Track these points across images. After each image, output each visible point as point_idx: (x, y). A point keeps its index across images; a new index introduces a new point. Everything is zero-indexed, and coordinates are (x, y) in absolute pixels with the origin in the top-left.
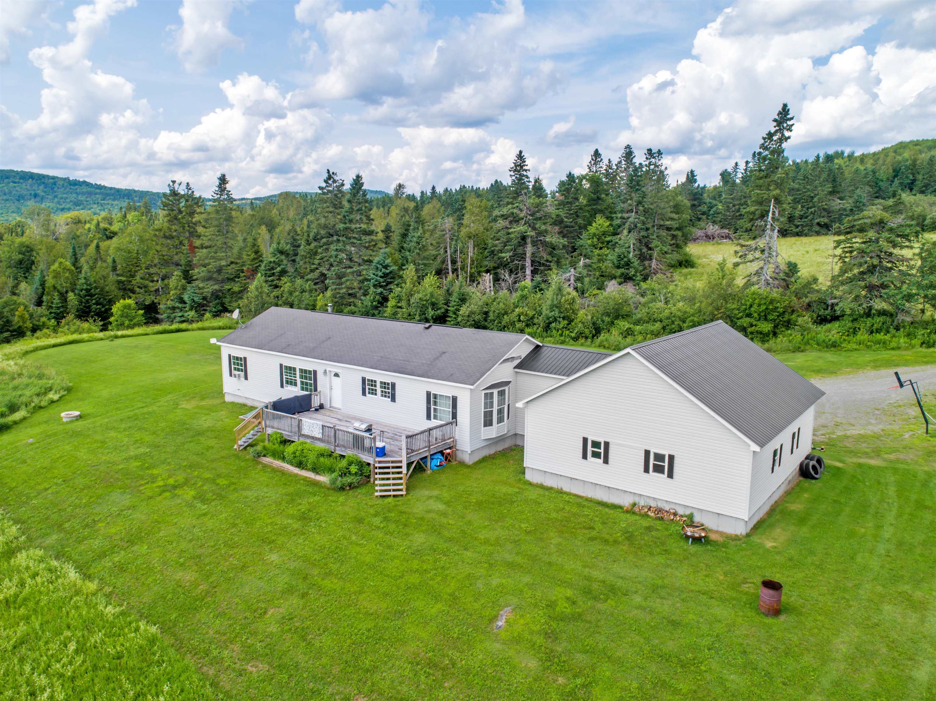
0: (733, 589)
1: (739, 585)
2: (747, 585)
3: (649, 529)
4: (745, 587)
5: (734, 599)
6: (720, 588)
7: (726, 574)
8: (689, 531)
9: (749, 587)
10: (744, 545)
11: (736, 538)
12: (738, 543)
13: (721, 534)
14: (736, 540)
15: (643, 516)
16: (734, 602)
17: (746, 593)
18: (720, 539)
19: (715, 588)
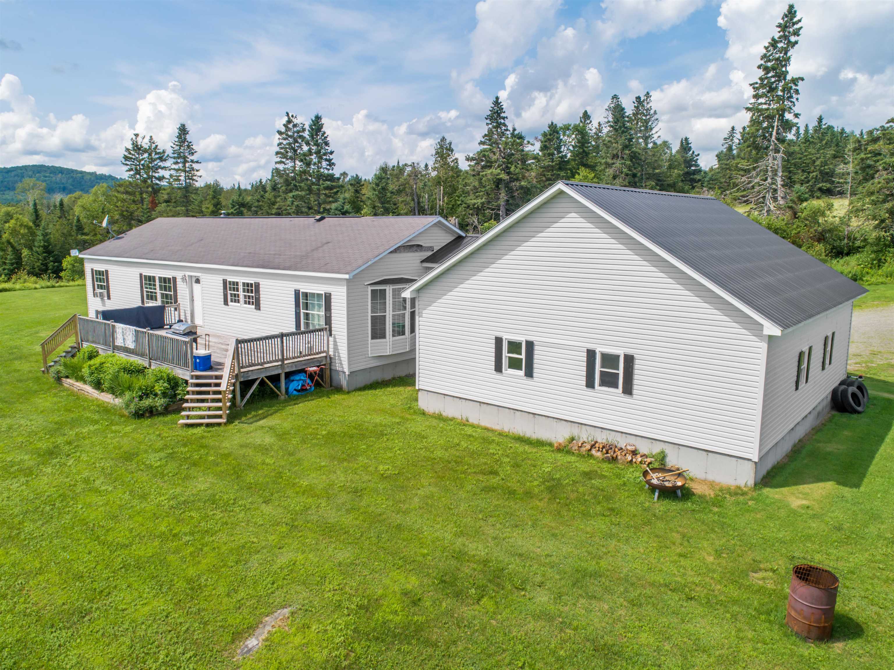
0: (733, 582)
1: (745, 574)
2: (760, 575)
3: (588, 475)
4: (756, 579)
5: (735, 602)
6: (708, 580)
7: (718, 554)
8: (655, 478)
9: (764, 579)
10: (750, 503)
11: (738, 492)
12: (741, 498)
13: (712, 484)
14: (736, 494)
15: (583, 456)
16: (736, 608)
17: (761, 590)
18: (710, 493)
19: (697, 580)
